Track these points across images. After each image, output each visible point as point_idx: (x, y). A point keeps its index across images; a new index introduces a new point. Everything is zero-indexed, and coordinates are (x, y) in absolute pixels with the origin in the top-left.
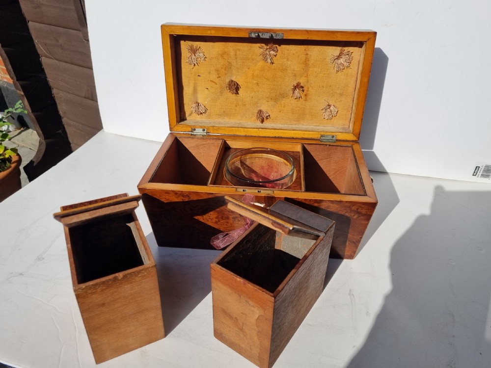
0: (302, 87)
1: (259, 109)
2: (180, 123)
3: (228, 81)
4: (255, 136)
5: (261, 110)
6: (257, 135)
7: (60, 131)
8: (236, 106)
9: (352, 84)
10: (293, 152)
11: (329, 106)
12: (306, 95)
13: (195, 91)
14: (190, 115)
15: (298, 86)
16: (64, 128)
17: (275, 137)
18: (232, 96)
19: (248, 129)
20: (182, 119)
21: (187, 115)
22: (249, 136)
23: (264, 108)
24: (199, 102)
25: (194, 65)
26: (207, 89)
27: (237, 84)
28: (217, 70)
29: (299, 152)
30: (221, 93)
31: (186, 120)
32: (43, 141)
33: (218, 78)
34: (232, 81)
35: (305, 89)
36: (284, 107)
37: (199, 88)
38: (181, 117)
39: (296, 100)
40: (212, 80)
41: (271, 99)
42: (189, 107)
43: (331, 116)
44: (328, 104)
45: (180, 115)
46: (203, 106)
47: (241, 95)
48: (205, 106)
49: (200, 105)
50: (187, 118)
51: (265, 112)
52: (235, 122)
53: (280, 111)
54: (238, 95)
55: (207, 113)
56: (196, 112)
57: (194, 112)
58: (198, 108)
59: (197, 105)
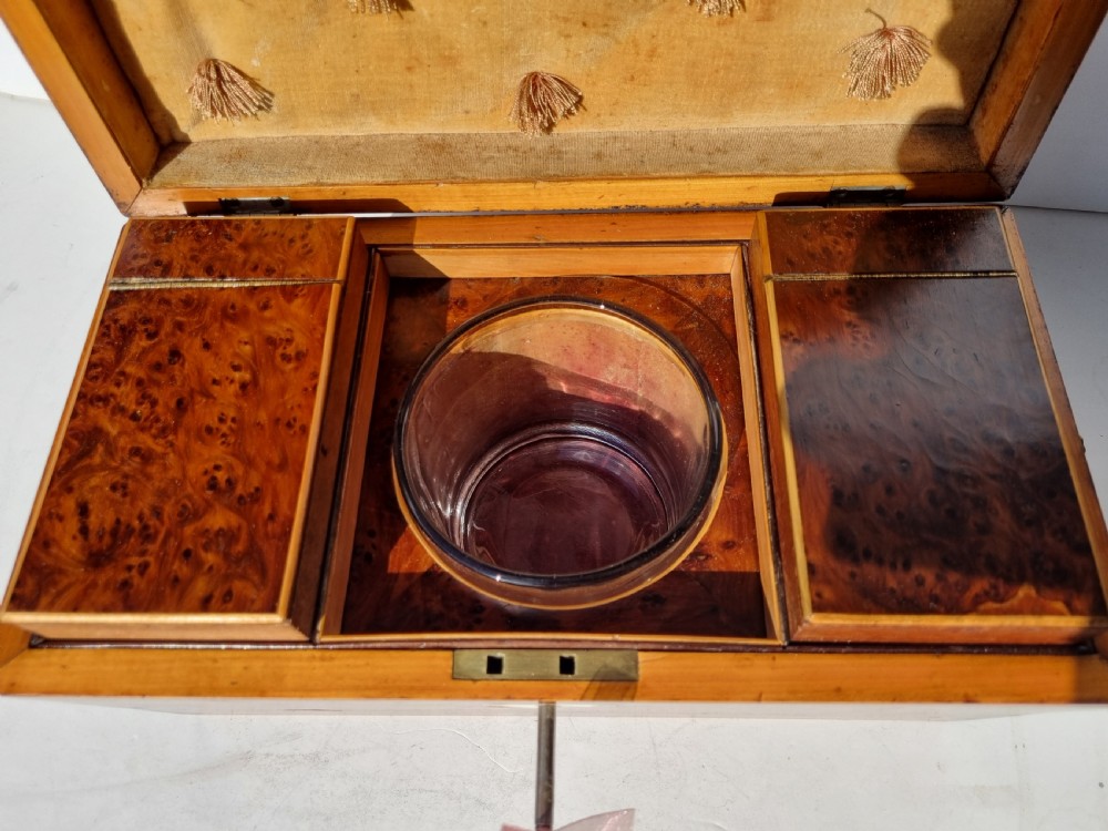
1: (523, 72)
4: (521, 214)
5: (534, 76)
6: (528, 208)
8: (409, 69)
10: (701, 279)
11: (886, 33)
14: (196, 120)
17: (615, 211)
19: (484, 187)
20: (166, 139)
21: (184, 125)
22: (491, 215)
23: (550, 62)
24: (222, 53)
29: (728, 277)
31: (184, 143)
36: (652, 53)
38: (157, 137)
39: (716, 19)
41: (584, 24)
42: (178, 95)
43: (887, 88)
44: (880, 25)
45: (151, 125)
46: (245, 84)
47: (426, 12)
48: (254, 84)
49: (226, 77)
50: (186, 136)
51: (556, 85)
52: (420, 138)
53: (632, 78)
54: (407, 14)
55: (275, 109)
56: (219, 115)
57: (209, 114)
58: (224, 93)
59: (213, 75)
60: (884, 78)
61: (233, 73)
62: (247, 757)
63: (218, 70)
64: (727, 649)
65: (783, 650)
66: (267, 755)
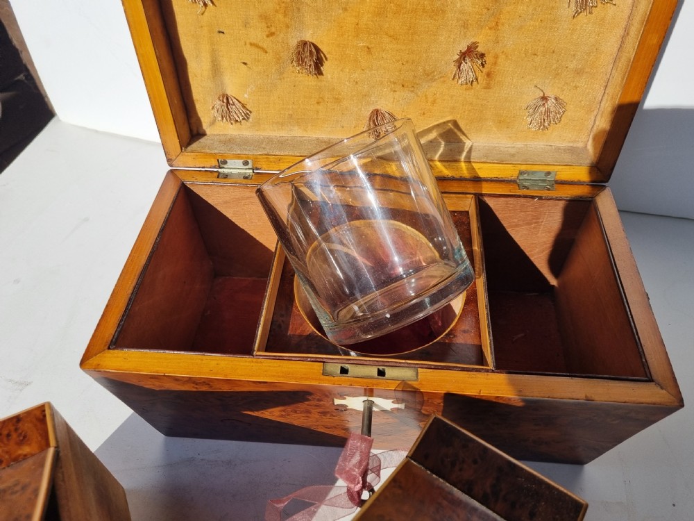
0: (482, 55)
1: (372, 108)
2: (189, 148)
3: (294, 42)
5: (377, 111)
7: (21, 77)
8: (318, 103)
9: (610, 45)
11: (544, 98)
12: (488, 75)
13: (216, 70)
14: (213, 123)
15: (470, 53)
16: (27, 70)
18: (308, 80)
20: (195, 132)
21: (205, 126)
23: (385, 105)
24: (229, 93)
25: (205, 5)
26: (245, 64)
27: (316, 47)
28: (264, 18)
29: (467, 212)
30: (281, 74)
31: (204, 134)
33: (268, 36)
34: (305, 43)
35: (489, 59)
36: (434, 102)
37: (225, 63)
38: (191, 130)
39: (465, 86)
40: (255, 41)
41: (403, 86)
42: (206, 108)
43: (546, 124)
44: (542, 94)
45: (189, 124)
46: (239, 105)
47: (329, 77)
48: (243, 106)
49: (231, 102)
50: (205, 131)
51: (387, 115)
52: (318, 139)
53: (424, 114)
54: (320, 77)
55: (251, 120)
56: (225, 119)
57: (220, 119)
58: (228, 109)
59: (225, 101)
60: (544, 120)
61: (234, 100)
62: (191, 460)
63: (227, 99)
64: (463, 369)
65: (493, 371)
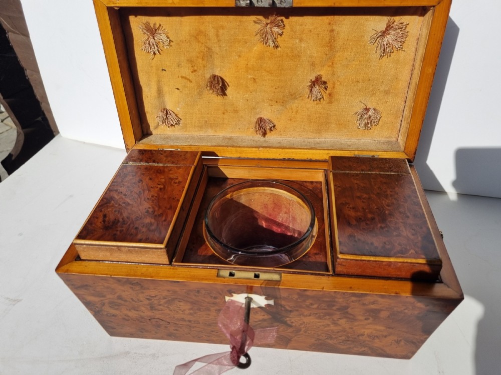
0: (325, 83)
1: (258, 116)
2: (141, 142)
3: (208, 76)
4: (253, 159)
5: (261, 118)
6: (256, 157)
8: (224, 113)
9: (405, 76)
10: (312, 182)
11: (367, 109)
12: (330, 95)
13: (160, 93)
14: (157, 126)
15: (318, 82)
16: (44, 114)
17: (284, 160)
18: (217, 99)
19: (243, 149)
20: (145, 132)
21: (152, 128)
22: (244, 159)
23: (266, 114)
24: (168, 108)
25: (155, 54)
26: (178, 89)
27: (222, 79)
28: (190, 61)
29: (321, 182)
30: (200, 94)
31: (151, 134)
32: (21, 131)
33: (192, 72)
34: (215, 77)
35: (329, 85)
36: (297, 112)
37: (165, 89)
38: (143, 132)
39: (315, 102)
40: (184, 75)
41: (277, 102)
42: (153, 117)
43: (369, 126)
44: (365, 107)
45: (142, 128)
46: (174, 115)
47: (231, 97)
48: (176, 115)
49: (169, 113)
50: (152, 132)
51: (267, 121)
52: (223, 137)
53: (291, 120)
54: (225, 97)
55: (181, 124)
56: (164, 124)
57: (161, 123)
58: (167, 117)
59: (165, 112)
60: (368, 123)
61: (171, 112)
62: (127, 353)
63: (167, 111)
65: (332, 275)
66: (135, 353)
